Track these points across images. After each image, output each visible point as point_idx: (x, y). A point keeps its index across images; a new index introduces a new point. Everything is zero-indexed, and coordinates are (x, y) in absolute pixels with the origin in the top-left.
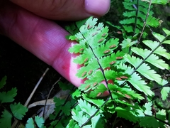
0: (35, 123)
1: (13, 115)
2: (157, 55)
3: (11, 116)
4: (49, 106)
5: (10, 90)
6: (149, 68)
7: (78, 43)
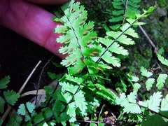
0: (27, 109)
1: (6, 101)
2: (126, 35)
3: (4, 102)
4: (41, 95)
5: (4, 77)
6: (119, 45)
7: (63, 25)
